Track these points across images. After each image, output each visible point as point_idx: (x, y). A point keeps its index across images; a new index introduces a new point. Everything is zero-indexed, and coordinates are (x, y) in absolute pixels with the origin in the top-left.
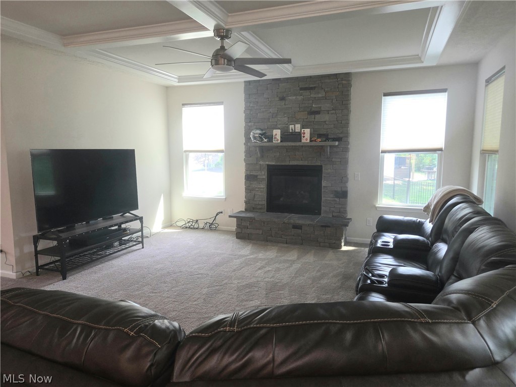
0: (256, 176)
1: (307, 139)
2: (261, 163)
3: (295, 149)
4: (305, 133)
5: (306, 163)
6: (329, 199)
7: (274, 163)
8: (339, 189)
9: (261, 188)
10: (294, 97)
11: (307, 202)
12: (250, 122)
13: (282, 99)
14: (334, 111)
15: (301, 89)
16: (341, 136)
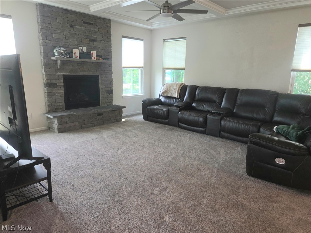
0: (56, 84)
1: (94, 58)
2: (59, 73)
3: (83, 63)
4: (93, 54)
5: (91, 74)
6: (105, 95)
7: (69, 74)
8: (109, 89)
9: (61, 93)
10: (80, 27)
11: (87, 99)
12: (47, 40)
13: (72, 26)
14: (104, 42)
15: (84, 22)
16: (109, 57)
